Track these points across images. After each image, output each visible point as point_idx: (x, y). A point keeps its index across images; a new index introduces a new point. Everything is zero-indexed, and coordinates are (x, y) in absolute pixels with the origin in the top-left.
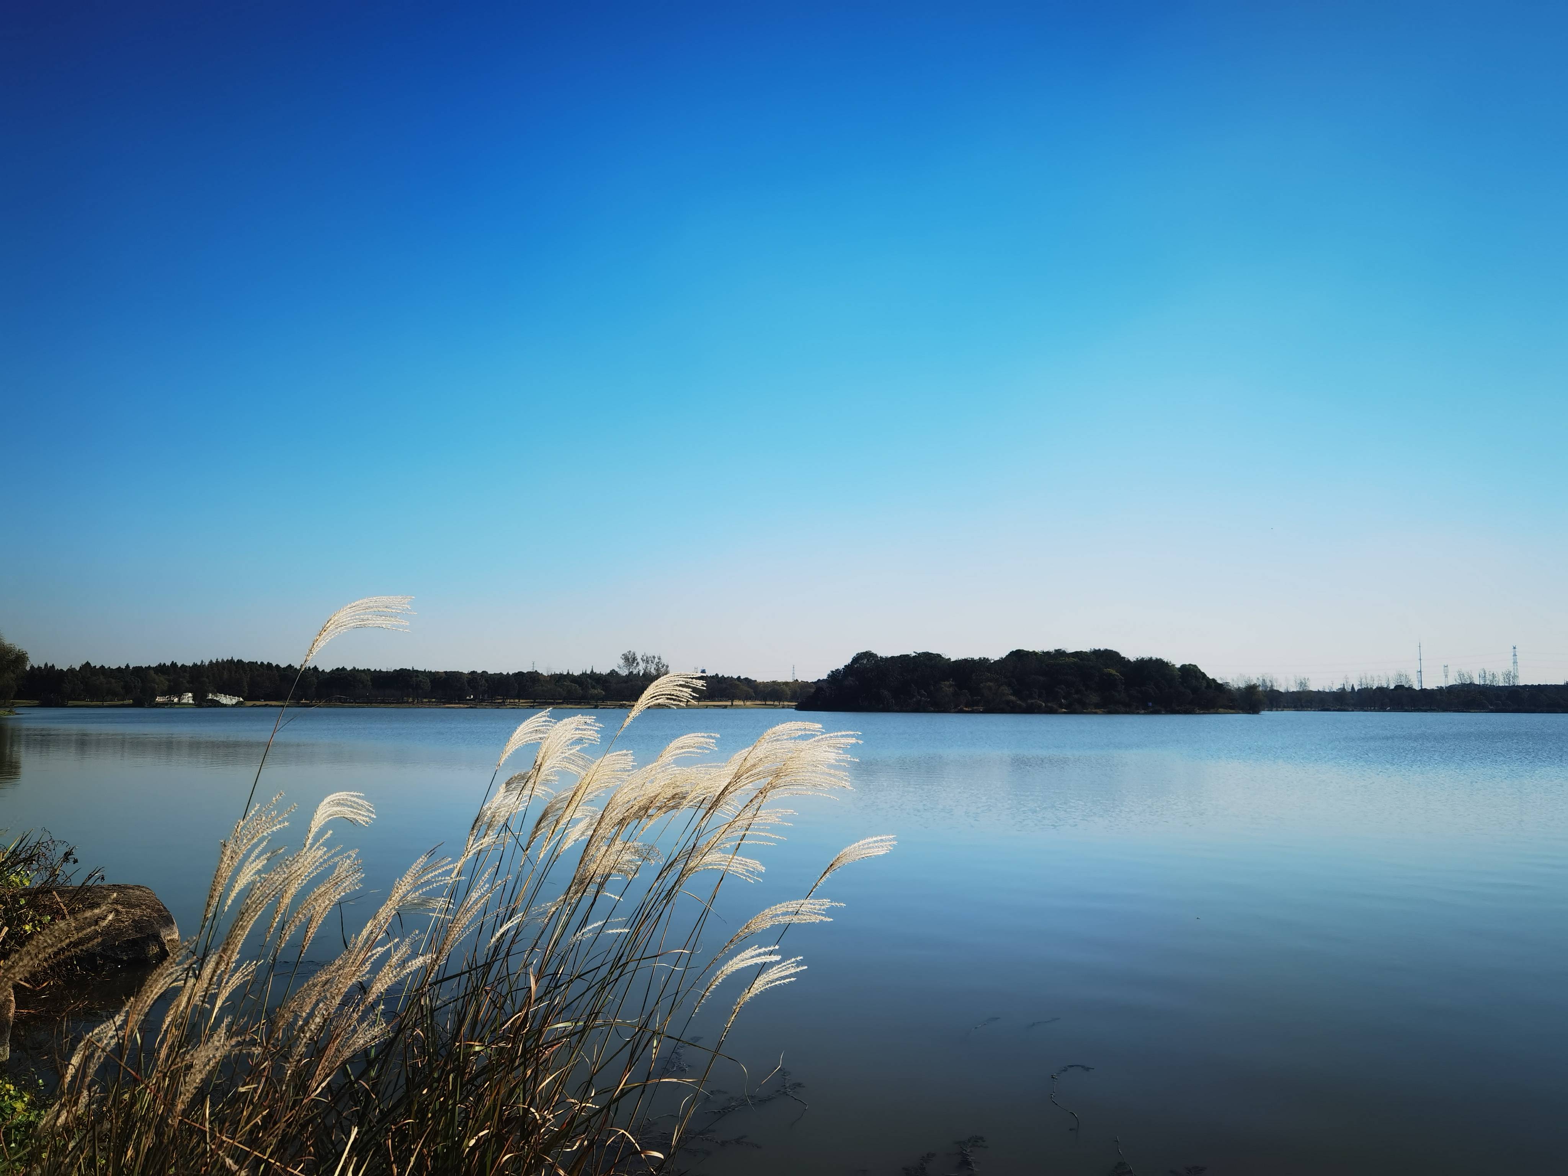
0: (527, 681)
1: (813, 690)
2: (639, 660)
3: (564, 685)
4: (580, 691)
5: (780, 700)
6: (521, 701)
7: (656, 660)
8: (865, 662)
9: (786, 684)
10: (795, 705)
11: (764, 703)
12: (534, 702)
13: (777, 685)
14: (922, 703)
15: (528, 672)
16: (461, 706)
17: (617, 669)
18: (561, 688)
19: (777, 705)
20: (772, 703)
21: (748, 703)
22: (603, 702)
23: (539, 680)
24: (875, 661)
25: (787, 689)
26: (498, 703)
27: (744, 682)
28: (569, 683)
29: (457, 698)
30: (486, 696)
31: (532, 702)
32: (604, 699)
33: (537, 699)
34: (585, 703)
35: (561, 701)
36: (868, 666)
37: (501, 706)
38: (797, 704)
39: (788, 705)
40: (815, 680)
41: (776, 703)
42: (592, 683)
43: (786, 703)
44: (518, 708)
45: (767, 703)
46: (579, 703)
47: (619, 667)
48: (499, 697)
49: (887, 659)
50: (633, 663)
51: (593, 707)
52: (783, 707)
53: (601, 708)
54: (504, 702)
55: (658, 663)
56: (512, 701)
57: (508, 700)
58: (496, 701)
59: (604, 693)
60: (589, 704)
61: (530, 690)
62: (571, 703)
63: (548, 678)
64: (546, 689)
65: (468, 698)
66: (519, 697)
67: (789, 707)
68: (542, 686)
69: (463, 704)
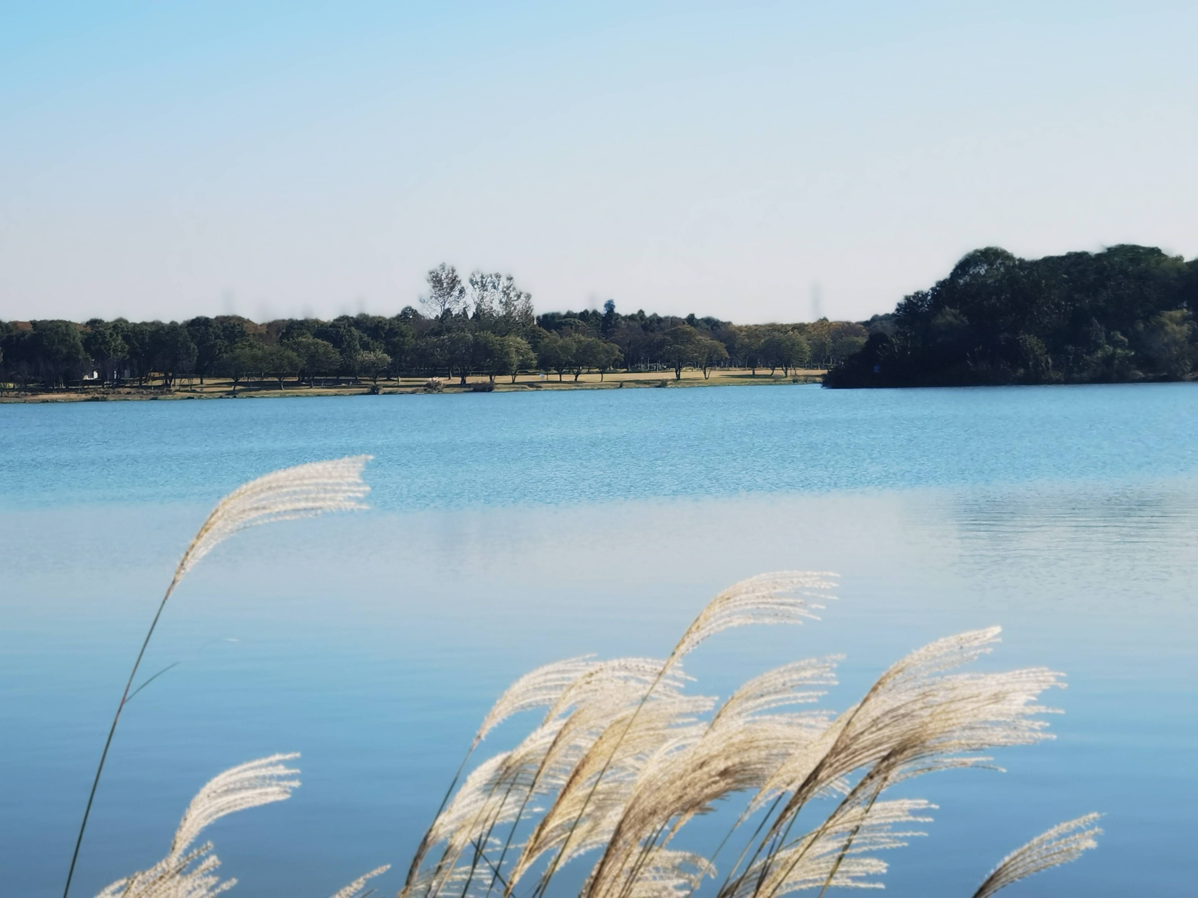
0: (217, 337)
1: (862, 341)
2: (465, 283)
3: (299, 344)
4: (335, 355)
5: (786, 364)
6: (206, 381)
7: (504, 282)
8: (982, 272)
9: (800, 328)
10: (823, 376)
11: (750, 372)
12: (236, 384)
13: (779, 331)
14: (1117, 362)
15: (217, 318)
16: (73, 396)
17: (416, 306)
18: (293, 350)
19: (782, 377)
20: (769, 372)
21: (715, 374)
22: (389, 380)
23: (243, 334)
24: (1007, 268)
25: (802, 339)
26: (155, 387)
27: (705, 325)
28: (311, 340)
29: (61, 380)
30: (127, 373)
31: (230, 384)
32: (390, 373)
33: (242, 376)
34: (347, 381)
35: (296, 379)
36: (990, 281)
37: (162, 393)
38: (825, 372)
39: (807, 376)
40: (867, 317)
41: (779, 372)
42: (361, 338)
43: (801, 372)
44: (200, 398)
45: (757, 372)
46: (335, 384)
47: (422, 301)
48: (157, 375)
49: (1035, 264)
50: (452, 289)
51: (366, 390)
52: (795, 381)
53: (385, 393)
54: (167, 385)
55: (508, 288)
56: (186, 381)
57: (178, 381)
58: (150, 383)
59: (389, 359)
60: (357, 383)
61: (225, 355)
62: (318, 384)
63: (264, 331)
64: (260, 353)
65: (86, 378)
66: (201, 372)
67: (808, 380)
68: (251, 346)
69: (76, 391)
